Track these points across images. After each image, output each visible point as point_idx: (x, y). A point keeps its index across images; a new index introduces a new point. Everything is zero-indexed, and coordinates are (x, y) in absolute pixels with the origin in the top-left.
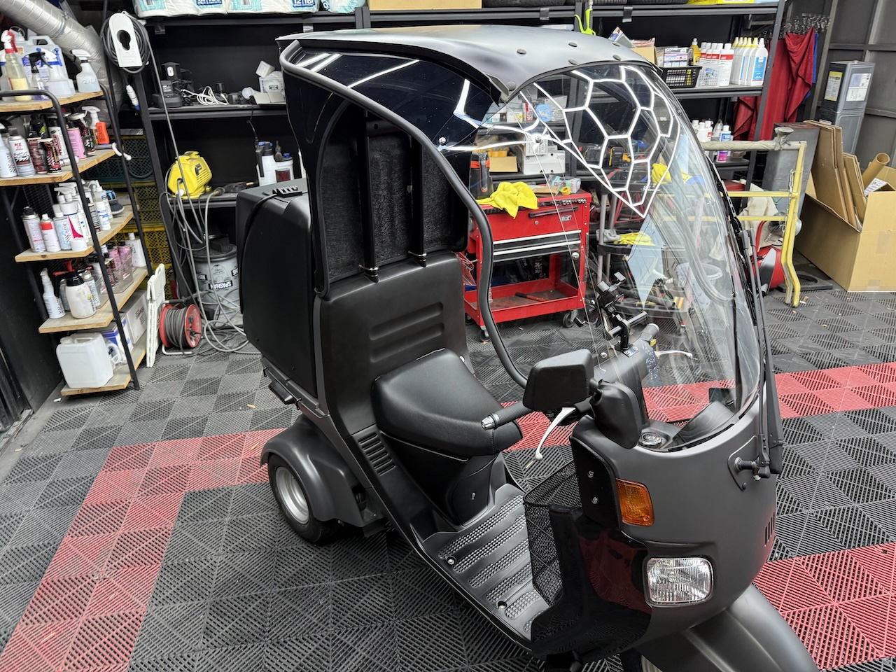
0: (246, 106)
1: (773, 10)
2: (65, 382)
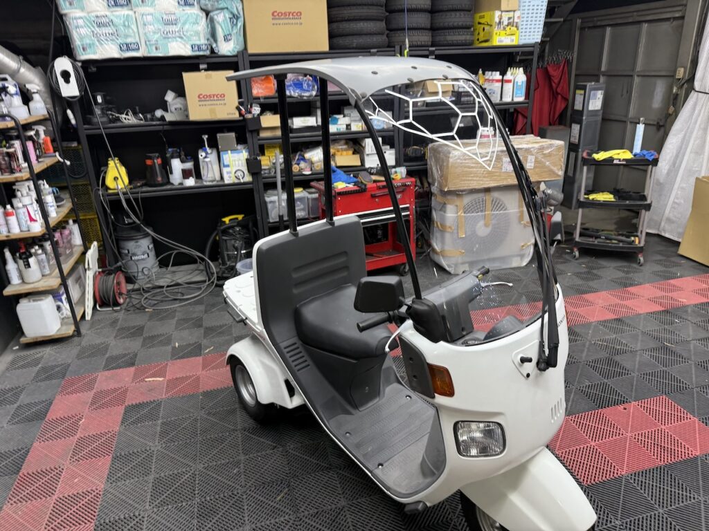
0: (158, 123)
1: (531, 49)
2: (23, 334)
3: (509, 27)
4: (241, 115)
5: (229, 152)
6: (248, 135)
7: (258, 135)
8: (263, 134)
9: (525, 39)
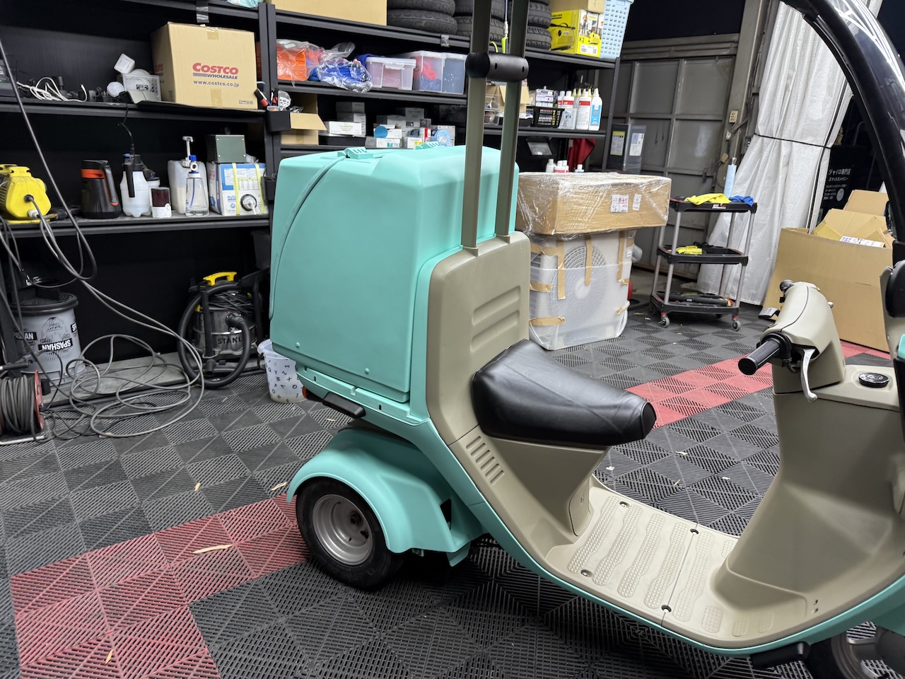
0: (118, 104)
1: (612, 65)
3: (593, 33)
4: (260, 105)
5: (234, 165)
6: (267, 140)
7: (280, 140)
9: (606, 52)
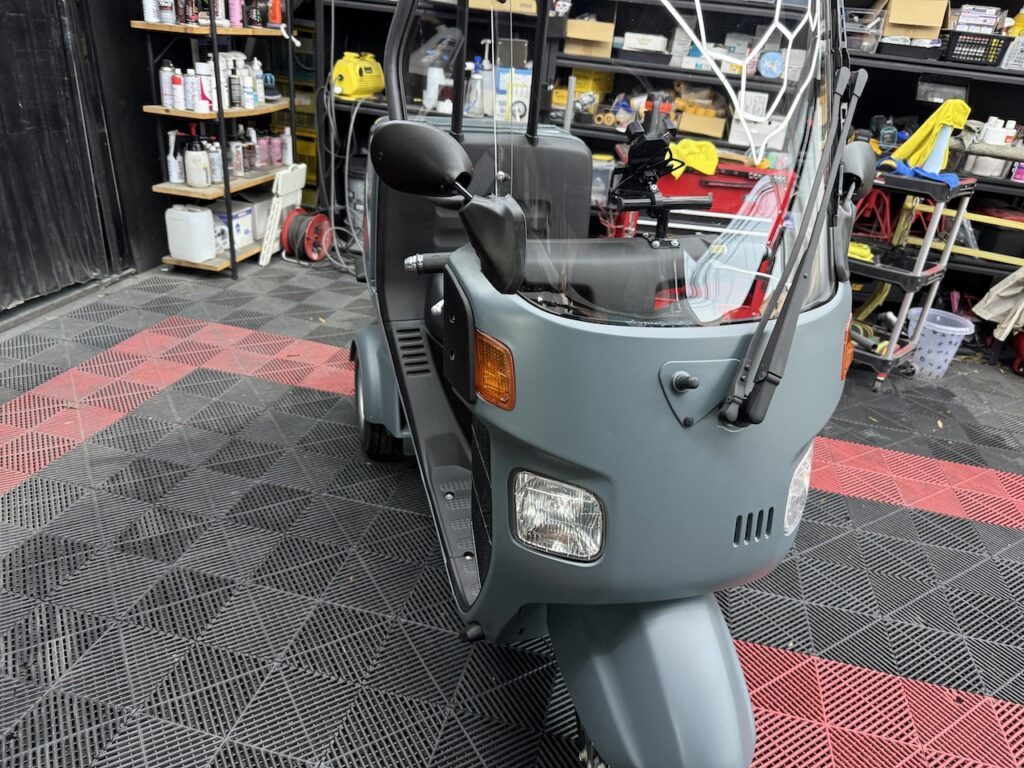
2: (167, 253)
5: (512, 70)
7: (561, 49)
8: (570, 50)
